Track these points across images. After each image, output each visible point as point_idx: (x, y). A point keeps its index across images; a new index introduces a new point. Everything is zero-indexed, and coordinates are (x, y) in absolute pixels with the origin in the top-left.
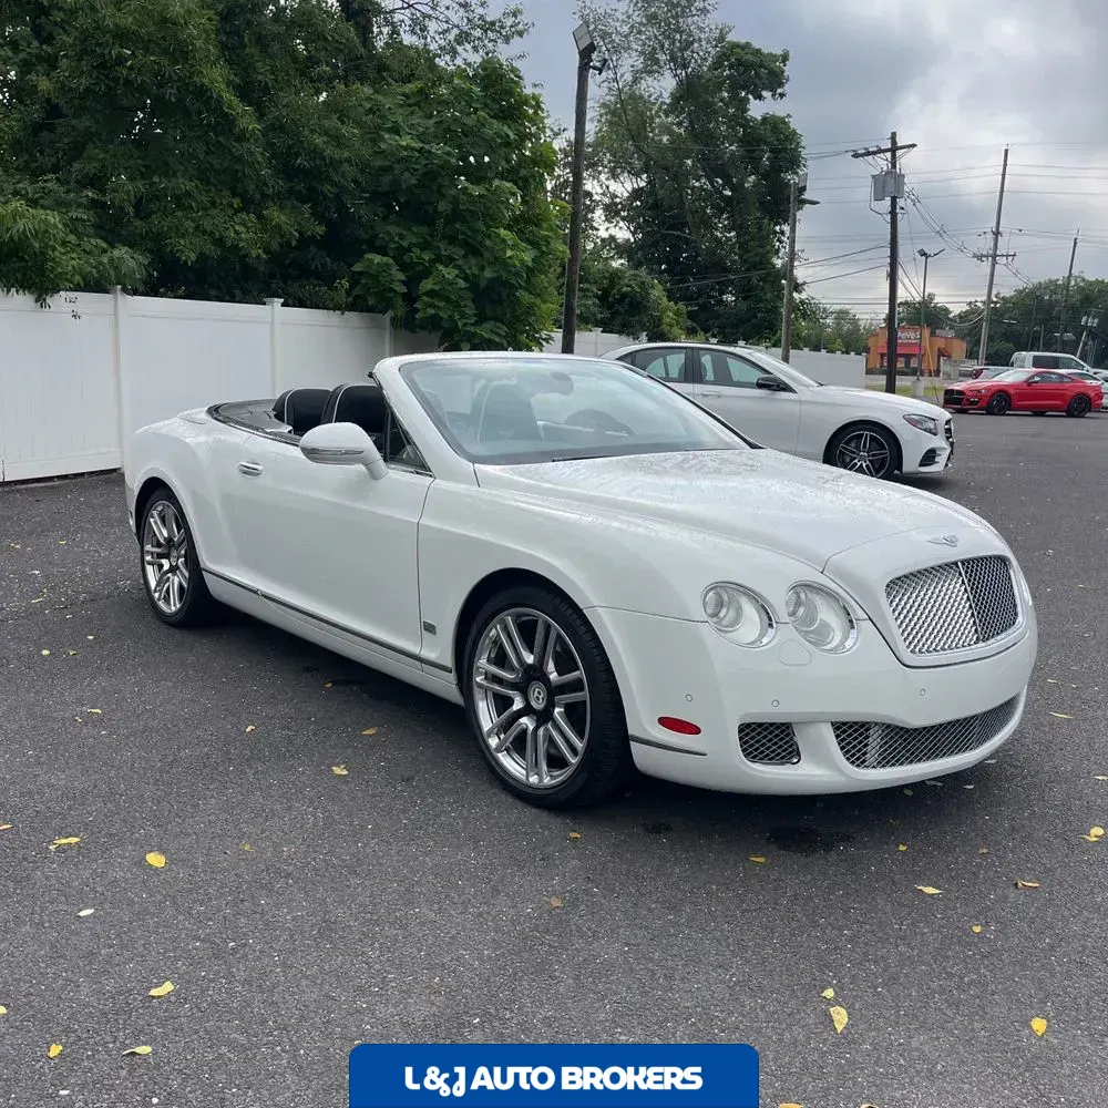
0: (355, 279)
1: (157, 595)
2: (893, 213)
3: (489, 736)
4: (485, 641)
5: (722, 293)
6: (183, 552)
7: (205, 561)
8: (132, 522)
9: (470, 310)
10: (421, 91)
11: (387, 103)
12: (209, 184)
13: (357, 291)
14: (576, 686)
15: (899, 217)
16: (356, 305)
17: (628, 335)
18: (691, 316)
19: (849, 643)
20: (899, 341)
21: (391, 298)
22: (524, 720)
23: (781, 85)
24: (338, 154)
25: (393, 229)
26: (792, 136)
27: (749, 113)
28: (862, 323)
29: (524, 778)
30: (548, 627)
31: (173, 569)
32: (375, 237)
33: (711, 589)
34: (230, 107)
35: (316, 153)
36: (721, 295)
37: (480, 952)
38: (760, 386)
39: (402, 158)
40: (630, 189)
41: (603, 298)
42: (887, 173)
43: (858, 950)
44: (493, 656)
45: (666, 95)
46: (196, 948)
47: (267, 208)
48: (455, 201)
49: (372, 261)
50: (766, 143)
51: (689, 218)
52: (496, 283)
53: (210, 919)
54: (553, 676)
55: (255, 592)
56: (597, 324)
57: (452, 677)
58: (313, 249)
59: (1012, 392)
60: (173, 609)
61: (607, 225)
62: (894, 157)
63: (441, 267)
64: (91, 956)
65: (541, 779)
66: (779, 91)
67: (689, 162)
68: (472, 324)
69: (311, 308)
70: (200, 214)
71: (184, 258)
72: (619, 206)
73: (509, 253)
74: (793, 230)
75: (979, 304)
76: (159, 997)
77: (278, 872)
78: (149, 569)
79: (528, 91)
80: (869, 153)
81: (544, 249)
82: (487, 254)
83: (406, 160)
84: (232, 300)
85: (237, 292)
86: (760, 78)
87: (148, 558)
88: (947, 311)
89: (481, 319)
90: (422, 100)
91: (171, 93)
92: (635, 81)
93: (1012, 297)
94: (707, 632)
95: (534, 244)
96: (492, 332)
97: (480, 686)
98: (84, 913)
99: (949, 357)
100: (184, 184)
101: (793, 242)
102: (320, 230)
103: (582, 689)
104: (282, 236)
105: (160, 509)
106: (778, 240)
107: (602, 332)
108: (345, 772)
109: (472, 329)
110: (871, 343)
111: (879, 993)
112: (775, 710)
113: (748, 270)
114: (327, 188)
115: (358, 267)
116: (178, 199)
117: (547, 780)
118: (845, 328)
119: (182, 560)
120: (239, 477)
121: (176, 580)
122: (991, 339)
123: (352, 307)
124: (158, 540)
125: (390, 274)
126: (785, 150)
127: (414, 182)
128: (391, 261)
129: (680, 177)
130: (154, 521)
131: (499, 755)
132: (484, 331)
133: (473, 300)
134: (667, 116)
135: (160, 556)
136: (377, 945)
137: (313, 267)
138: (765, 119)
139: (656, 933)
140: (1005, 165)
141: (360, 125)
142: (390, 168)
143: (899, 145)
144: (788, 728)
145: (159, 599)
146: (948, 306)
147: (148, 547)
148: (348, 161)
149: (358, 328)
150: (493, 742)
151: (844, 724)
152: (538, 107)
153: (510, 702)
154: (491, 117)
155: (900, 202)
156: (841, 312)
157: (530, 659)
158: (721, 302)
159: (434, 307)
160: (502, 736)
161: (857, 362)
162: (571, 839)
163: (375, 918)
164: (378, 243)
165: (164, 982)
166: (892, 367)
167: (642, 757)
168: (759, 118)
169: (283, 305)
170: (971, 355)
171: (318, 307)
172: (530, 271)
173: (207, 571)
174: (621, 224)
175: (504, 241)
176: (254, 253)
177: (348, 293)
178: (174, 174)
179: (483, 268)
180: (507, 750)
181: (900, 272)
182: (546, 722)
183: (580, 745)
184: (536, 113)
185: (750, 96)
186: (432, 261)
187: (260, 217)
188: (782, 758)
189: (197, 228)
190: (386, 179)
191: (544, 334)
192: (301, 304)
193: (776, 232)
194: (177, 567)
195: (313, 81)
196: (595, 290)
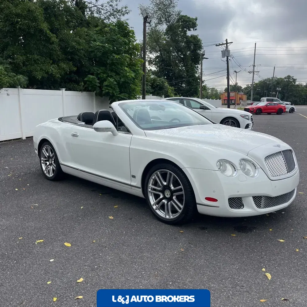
0: (85, 83)
1: (45, 172)
2: (227, 61)
3: (153, 206)
4: (151, 179)
5: (182, 84)
6: (53, 159)
7: (61, 161)
8: (37, 152)
9: (118, 90)
10: (101, 30)
11: (91, 33)
12: (43, 56)
13: (86, 86)
14: (180, 190)
15: (229, 62)
16: (86, 90)
17: (159, 96)
18: (175, 90)
19: (256, 175)
20: (230, 96)
21: (96, 87)
22: (163, 201)
23: (196, 27)
24: (79, 47)
25: (95, 68)
26: (199, 41)
27: (187, 34)
28: (218, 91)
29: (164, 217)
30: (171, 174)
31: (50, 164)
32: (90, 70)
33: (218, 162)
34: (49, 35)
35: (73, 47)
36: (181, 85)
37: (166, 265)
38: (201, 108)
39: (97, 48)
40: (155, 56)
41: (152, 86)
42: (225, 50)
43: (268, 258)
44: (153, 183)
45: (164, 30)
46: (86, 268)
47: (60, 63)
48: (112, 60)
49: (90, 77)
50: (192, 42)
51: (172, 64)
52: (125, 82)
53: (87, 260)
54: (172, 188)
55: (78, 169)
56: (151, 93)
57: (141, 190)
58: (73, 74)
59: (262, 108)
60: (51, 176)
61: (149, 66)
62: (227, 45)
63: (109, 78)
64: (57, 272)
65: (170, 217)
66: (195, 28)
67: (171, 48)
68: (119, 94)
69: (73, 91)
70: (41, 65)
71: (38, 78)
72: (152, 61)
73: (128, 74)
74: (202, 66)
75: (250, 85)
76: (80, 282)
77: (102, 246)
78: (43, 165)
79: (130, 29)
80: (220, 45)
81: (137, 73)
82: (122, 74)
83: (98, 49)
84: (51, 89)
85: (52, 87)
86: (190, 25)
87: (42, 162)
88: (241, 87)
89: (121, 92)
90: (101, 32)
91: (32, 31)
92: (156, 26)
93: (258, 83)
94: (219, 173)
95: (134, 71)
96: (124, 96)
97: (150, 192)
98: (51, 261)
99: (242, 100)
100: (36, 57)
101: (202, 69)
102: (75, 69)
103: (182, 191)
104: (65, 71)
105: (45, 147)
106: (196, 69)
107: (152, 95)
108: (113, 218)
109: (119, 95)
110: (221, 97)
111: (277, 269)
112: (238, 194)
113: (189, 77)
114: (76, 57)
115: (86, 79)
116: (35, 61)
117: (172, 217)
118: (214, 93)
119: (53, 162)
120: (71, 137)
121: (51, 167)
122: (253, 94)
123: (84, 90)
124: (45, 156)
125: (95, 81)
126: (197, 44)
127: (100, 55)
128: (95, 77)
129: (169, 52)
130: (44, 151)
131: (156, 211)
132: (122, 96)
133: (118, 87)
134: (165, 36)
135: (46, 161)
136: (136, 264)
137: (73, 79)
138: (191, 36)
139: (212, 256)
140: (255, 47)
141: (85, 39)
142: (94, 51)
143: (228, 42)
144: (240, 199)
145: (46, 173)
146: (241, 86)
147: (42, 159)
148: (82, 49)
149: (86, 96)
150: (154, 207)
151: (255, 197)
152: (133, 33)
153: (159, 196)
154: (121, 36)
155: (229, 58)
156: (213, 88)
157: (165, 184)
158: (181, 86)
159: (108, 89)
160: (157, 206)
161: (219, 102)
162: (181, 233)
163: (134, 257)
164: (91, 72)
165: (80, 278)
166: (229, 103)
167: (200, 209)
168: (190, 36)
169: (65, 90)
170: (248, 99)
171: (75, 91)
172: (134, 79)
173: (61, 164)
174: (153, 66)
175: (126, 70)
176: (57, 76)
177: (83, 86)
178: (34, 54)
179: (121, 79)
180: (159, 209)
181: (230, 77)
182: (170, 201)
183: (182, 207)
184: (133, 35)
185: (187, 30)
186: (107, 77)
187: (58, 66)
188: (239, 207)
189: (41, 69)
190: (92, 54)
191: (138, 96)
192: (70, 90)
193: (196, 67)
194: (52, 164)
195: (70, 27)
196: (149, 84)
